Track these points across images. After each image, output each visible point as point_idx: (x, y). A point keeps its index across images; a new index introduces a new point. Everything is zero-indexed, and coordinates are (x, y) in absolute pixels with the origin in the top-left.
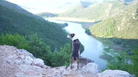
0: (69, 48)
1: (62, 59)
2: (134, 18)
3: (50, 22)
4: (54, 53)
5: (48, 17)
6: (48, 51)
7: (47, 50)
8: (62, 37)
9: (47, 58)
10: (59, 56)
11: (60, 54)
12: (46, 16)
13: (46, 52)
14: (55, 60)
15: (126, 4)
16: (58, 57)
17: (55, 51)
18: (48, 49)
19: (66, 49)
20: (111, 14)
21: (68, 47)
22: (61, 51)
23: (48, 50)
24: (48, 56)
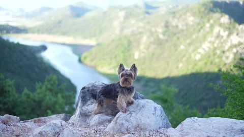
0: (54, 83)
1: (40, 107)
2: (161, 36)
3: (13, 43)
4: (23, 94)
5: (8, 32)
6: (9, 91)
7: (7, 88)
8: (36, 69)
9: (6, 106)
10: (34, 101)
11: (36, 96)
12: (5, 32)
13: (6, 92)
14: (24, 108)
15: (148, 13)
16: (32, 102)
17: (26, 91)
18: (9, 86)
19: (49, 86)
20: (122, 29)
21: (52, 82)
22: (39, 91)
23: (10, 89)
24: (9, 101)
